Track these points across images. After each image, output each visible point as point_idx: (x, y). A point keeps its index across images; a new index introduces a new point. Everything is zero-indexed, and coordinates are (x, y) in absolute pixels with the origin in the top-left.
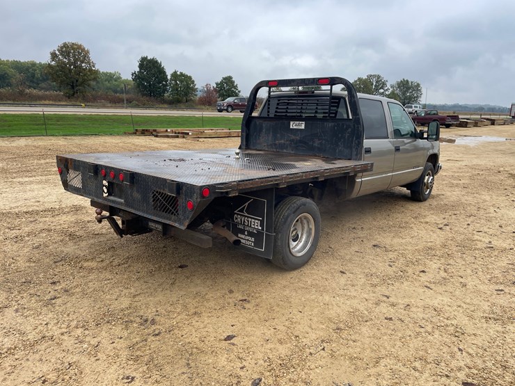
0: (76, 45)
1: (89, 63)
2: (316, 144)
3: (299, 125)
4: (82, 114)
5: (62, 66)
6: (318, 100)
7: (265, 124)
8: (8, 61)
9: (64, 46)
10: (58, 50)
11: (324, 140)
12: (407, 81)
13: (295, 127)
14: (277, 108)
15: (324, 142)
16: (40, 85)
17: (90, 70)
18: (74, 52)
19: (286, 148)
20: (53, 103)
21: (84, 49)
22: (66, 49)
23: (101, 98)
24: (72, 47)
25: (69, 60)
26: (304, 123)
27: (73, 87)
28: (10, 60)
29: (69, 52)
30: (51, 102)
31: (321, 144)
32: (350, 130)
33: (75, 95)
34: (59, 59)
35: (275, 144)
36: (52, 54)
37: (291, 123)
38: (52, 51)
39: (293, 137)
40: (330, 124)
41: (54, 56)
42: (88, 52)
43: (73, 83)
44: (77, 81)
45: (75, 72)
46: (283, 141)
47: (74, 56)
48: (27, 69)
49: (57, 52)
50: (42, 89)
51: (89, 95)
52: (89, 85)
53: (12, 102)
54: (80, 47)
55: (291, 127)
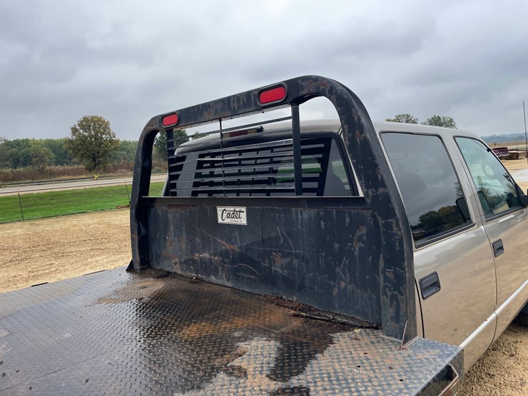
0: (96, 118)
1: (109, 134)
2: (277, 268)
3: (235, 215)
4: (82, 188)
5: (83, 140)
6: (271, 149)
7: (173, 215)
8: (41, 140)
9: (84, 120)
10: (79, 125)
11: (297, 256)
12: (439, 118)
13: (227, 221)
14: (198, 175)
15: (295, 262)
16: (73, 160)
17: (111, 141)
18: (95, 125)
19: (216, 273)
20: (73, 177)
21: (104, 121)
22: (86, 123)
23: (121, 167)
24: (92, 120)
25: (90, 133)
26: (244, 209)
27: (94, 159)
28: (44, 139)
29: (90, 126)
30: (70, 177)
31: (289, 267)
32: (363, 230)
33: (97, 167)
34: (80, 133)
35: (194, 261)
36: (72, 129)
37: (220, 210)
38: (72, 126)
39: (225, 246)
40: (307, 214)
41: (74, 130)
42: (108, 123)
43: (94, 155)
44: (98, 153)
45: (96, 143)
46: (206, 255)
47: (94, 129)
48: (60, 147)
49: (78, 127)
50: (74, 163)
51: (110, 164)
52: (110, 156)
53: (30, 181)
54: (100, 119)
55: (220, 221)
